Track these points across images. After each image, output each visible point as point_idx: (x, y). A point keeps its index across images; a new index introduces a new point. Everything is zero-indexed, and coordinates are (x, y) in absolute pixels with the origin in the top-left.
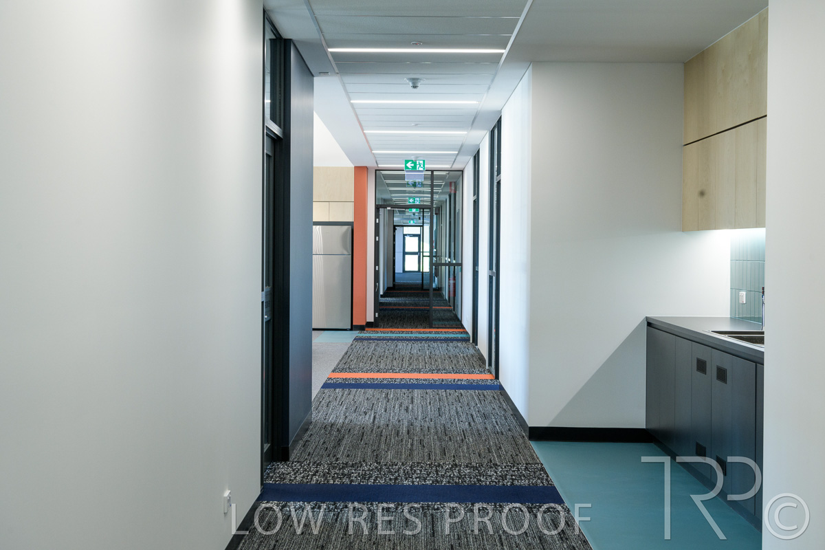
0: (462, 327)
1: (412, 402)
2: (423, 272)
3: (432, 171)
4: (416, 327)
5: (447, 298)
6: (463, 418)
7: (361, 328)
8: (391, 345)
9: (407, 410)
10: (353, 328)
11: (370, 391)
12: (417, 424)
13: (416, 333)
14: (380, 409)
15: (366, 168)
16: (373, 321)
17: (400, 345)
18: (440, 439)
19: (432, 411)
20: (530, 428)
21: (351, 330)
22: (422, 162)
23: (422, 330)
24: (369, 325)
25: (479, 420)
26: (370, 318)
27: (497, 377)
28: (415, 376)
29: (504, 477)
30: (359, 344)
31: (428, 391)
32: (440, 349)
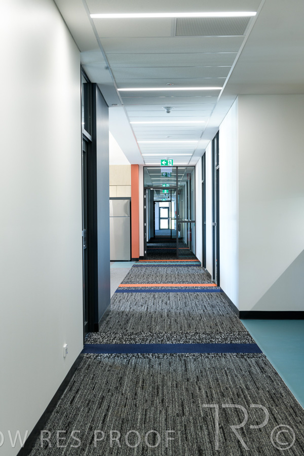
0: (196, 259)
1: (169, 300)
2: (171, 229)
3: (177, 167)
4: (169, 259)
5: (186, 243)
6: (200, 307)
7: (137, 260)
8: (155, 269)
9: (166, 303)
10: (132, 260)
11: (144, 294)
12: (173, 311)
13: (169, 262)
14: (150, 303)
15: (138, 165)
16: (143, 255)
17: (160, 269)
18: (187, 319)
19: (181, 304)
20: (240, 312)
21: (131, 261)
22: (171, 161)
23: (172, 261)
24: (141, 258)
25: (209, 308)
26: (142, 254)
27: (219, 285)
28: (170, 285)
29: (226, 339)
30: (136, 269)
31: (178, 293)
32: (184, 271)
